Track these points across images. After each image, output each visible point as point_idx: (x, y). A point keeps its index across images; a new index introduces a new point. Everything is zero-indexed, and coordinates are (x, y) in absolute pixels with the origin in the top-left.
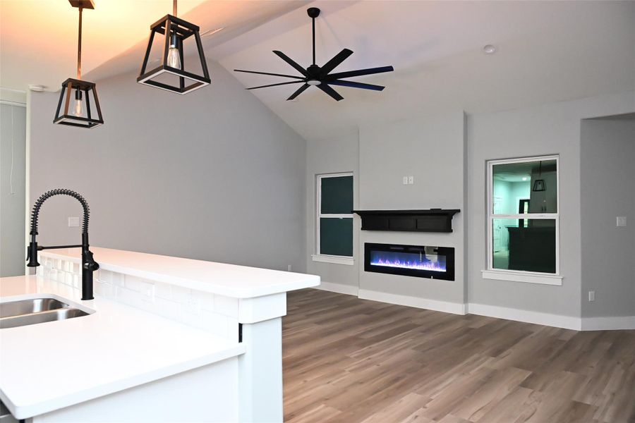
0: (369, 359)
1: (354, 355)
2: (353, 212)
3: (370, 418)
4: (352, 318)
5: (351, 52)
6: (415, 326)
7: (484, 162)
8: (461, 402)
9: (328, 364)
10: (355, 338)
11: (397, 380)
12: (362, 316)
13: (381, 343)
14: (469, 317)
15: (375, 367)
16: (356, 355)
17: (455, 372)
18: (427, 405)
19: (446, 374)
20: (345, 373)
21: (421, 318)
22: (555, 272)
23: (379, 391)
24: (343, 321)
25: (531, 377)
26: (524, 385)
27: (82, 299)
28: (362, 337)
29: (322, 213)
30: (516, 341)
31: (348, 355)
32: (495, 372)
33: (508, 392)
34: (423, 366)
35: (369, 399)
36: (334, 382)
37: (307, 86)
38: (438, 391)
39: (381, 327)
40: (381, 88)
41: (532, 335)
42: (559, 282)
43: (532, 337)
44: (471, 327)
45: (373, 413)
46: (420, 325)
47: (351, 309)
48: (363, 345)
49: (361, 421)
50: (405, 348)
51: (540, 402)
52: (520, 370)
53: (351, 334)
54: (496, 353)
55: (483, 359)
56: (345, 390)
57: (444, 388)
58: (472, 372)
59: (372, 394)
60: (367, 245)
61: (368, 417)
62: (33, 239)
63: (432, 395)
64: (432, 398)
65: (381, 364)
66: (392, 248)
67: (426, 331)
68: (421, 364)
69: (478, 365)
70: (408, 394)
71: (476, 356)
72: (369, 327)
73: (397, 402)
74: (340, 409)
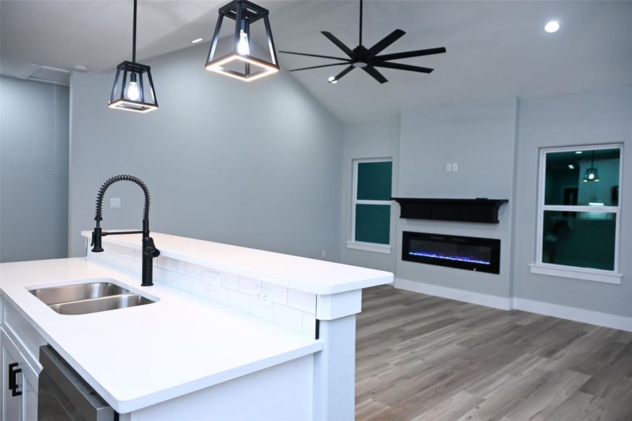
0: (413, 353)
1: (396, 347)
2: (391, 199)
3: (421, 416)
4: (390, 309)
5: (404, 33)
6: (457, 320)
7: (537, 150)
8: (516, 405)
9: (371, 356)
10: (396, 330)
11: (444, 376)
12: (401, 307)
13: (424, 336)
14: (515, 313)
15: (421, 361)
16: (399, 348)
17: (506, 372)
18: (481, 405)
19: (498, 373)
20: (388, 367)
21: (463, 311)
22: (613, 269)
23: (427, 387)
24: (382, 311)
25: (590, 381)
26: (584, 389)
27: (142, 285)
28: (403, 329)
29: (358, 199)
30: (569, 342)
31: (390, 348)
32: (549, 374)
33: (567, 397)
34: (472, 364)
35: (417, 395)
36: (379, 376)
37: (352, 68)
38: (489, 392)
39: (422, 320)
40: (428, 71)
41: (587, 335)
42: (618, 281)
43: (586, 338)
44: (519, 323)
45: (425, 410)
46: (463, 320)
47: (388, 299)
48: (405, 337)
49: (412, 419)
50: (449, 343)
51: (603, 409)
52: (577, 373)
53: (391, 325)
54: (550, 353)
55: (535, 359)
56: (392, 385)
57: (495, 388)
58: (526, 373)
59: (421, 391)
60: (405, 234)
61: (418, 414)
62: (98, 224)
63: (485, 394)
64: (485, 398)
65: (426, 358)
66: (432, 238)
67: (471, 326)
68: (469, 362)
69: (531, 366)
70: (458, 392)
71: (527, 355)
72: (410, 318)
73: (448, 401)
74: (388, 404)
